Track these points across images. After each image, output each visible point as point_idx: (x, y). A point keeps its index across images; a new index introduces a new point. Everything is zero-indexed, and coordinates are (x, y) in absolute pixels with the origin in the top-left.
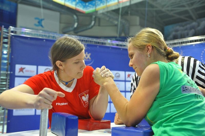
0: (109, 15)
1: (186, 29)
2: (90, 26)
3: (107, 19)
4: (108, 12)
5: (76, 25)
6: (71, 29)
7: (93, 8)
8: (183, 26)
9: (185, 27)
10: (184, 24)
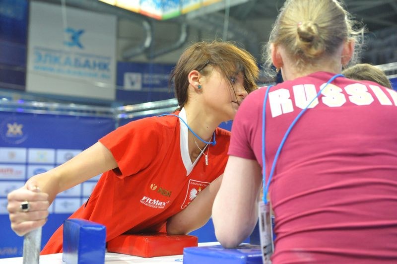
0: (212, 20)
1: (389, 45)
2: (178, 44)
3: (210, 28)
4: (209, 15)
5: (148, 43)
6: (138, 50)
7: (175, 7)
8: (382, 38)
9: (386, 41)
10: (383, 32)
